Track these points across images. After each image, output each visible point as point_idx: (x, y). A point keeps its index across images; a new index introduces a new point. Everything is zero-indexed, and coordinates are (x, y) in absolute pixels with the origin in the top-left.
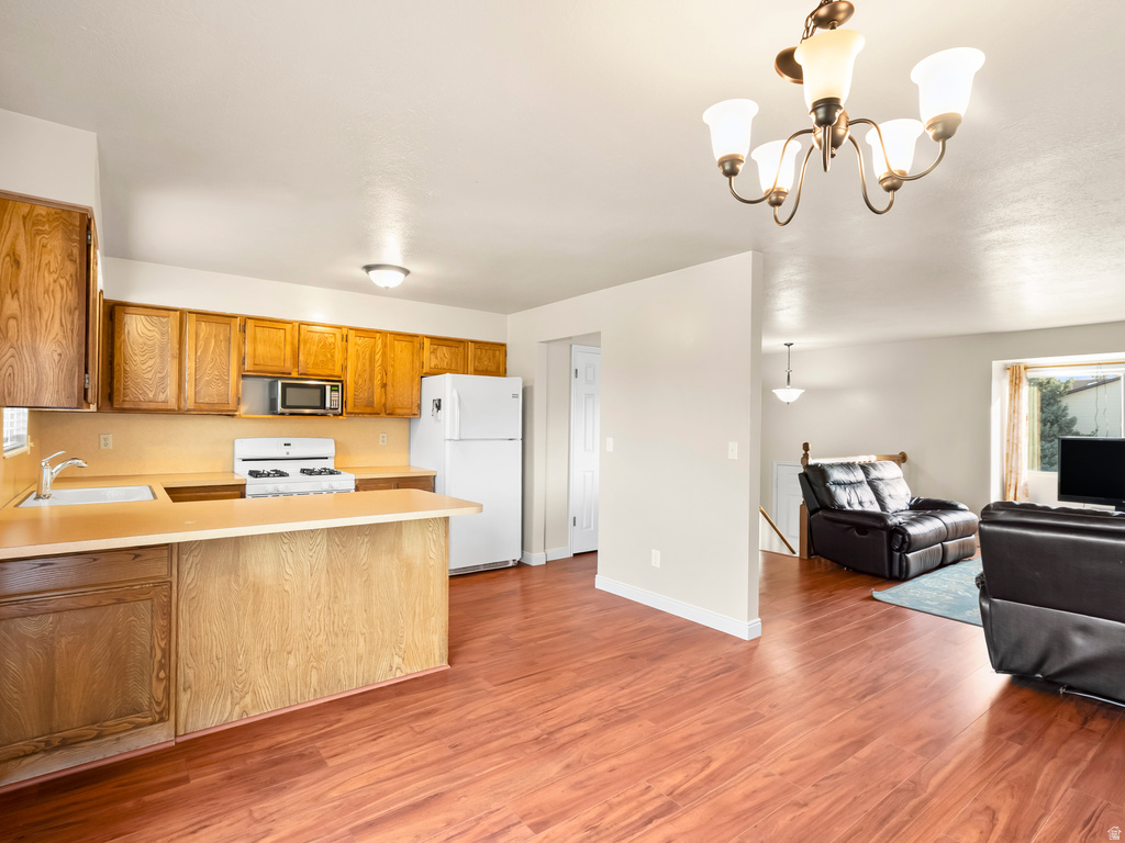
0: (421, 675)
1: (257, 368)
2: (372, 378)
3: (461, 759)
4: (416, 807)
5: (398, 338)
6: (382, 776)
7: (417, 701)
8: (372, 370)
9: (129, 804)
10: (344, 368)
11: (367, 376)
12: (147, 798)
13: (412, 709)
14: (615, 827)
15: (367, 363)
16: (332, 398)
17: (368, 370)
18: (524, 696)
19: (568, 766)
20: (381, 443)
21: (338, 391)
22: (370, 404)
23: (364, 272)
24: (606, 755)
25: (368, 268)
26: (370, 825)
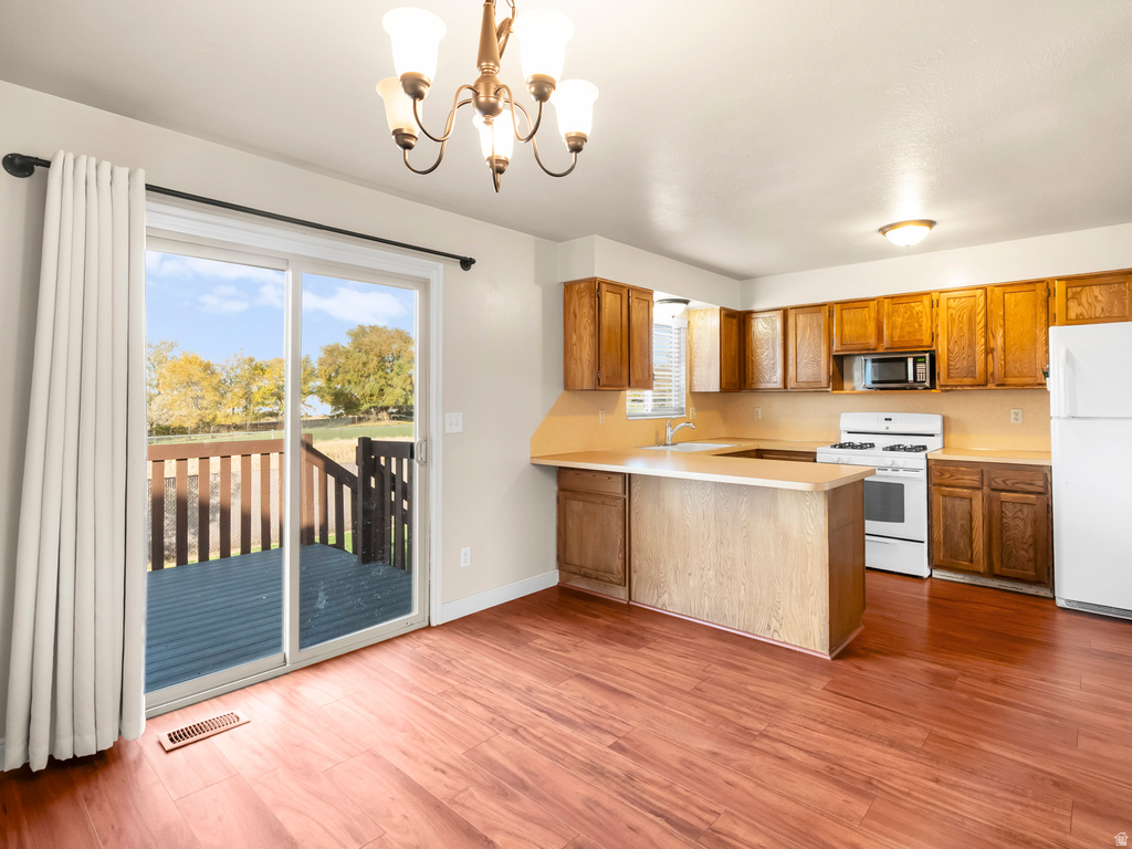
0: (798, 649)
1: (844, 347)
2: (972, 345)
3: (682, 696)
4: (614, 691)
5: (1009, 289)
6: (638, 670)
7: (753, 659)
8: (972, 334)
9: (572, 612)
10: (934, 337)
11: (965, 342)
12: (579, 615)
13: (739, 661)
14: (638, 792)
15: (966, 328)
16: (915, 370)
17: (967, 336)
18: (824, 709)
19: (715, 754)
20: (1013, 421)
21: (925, 362)
22: (971, 372)
23: (881, 235)
24: (756, 777)
25: (883, 231)
26: (587, 679)
